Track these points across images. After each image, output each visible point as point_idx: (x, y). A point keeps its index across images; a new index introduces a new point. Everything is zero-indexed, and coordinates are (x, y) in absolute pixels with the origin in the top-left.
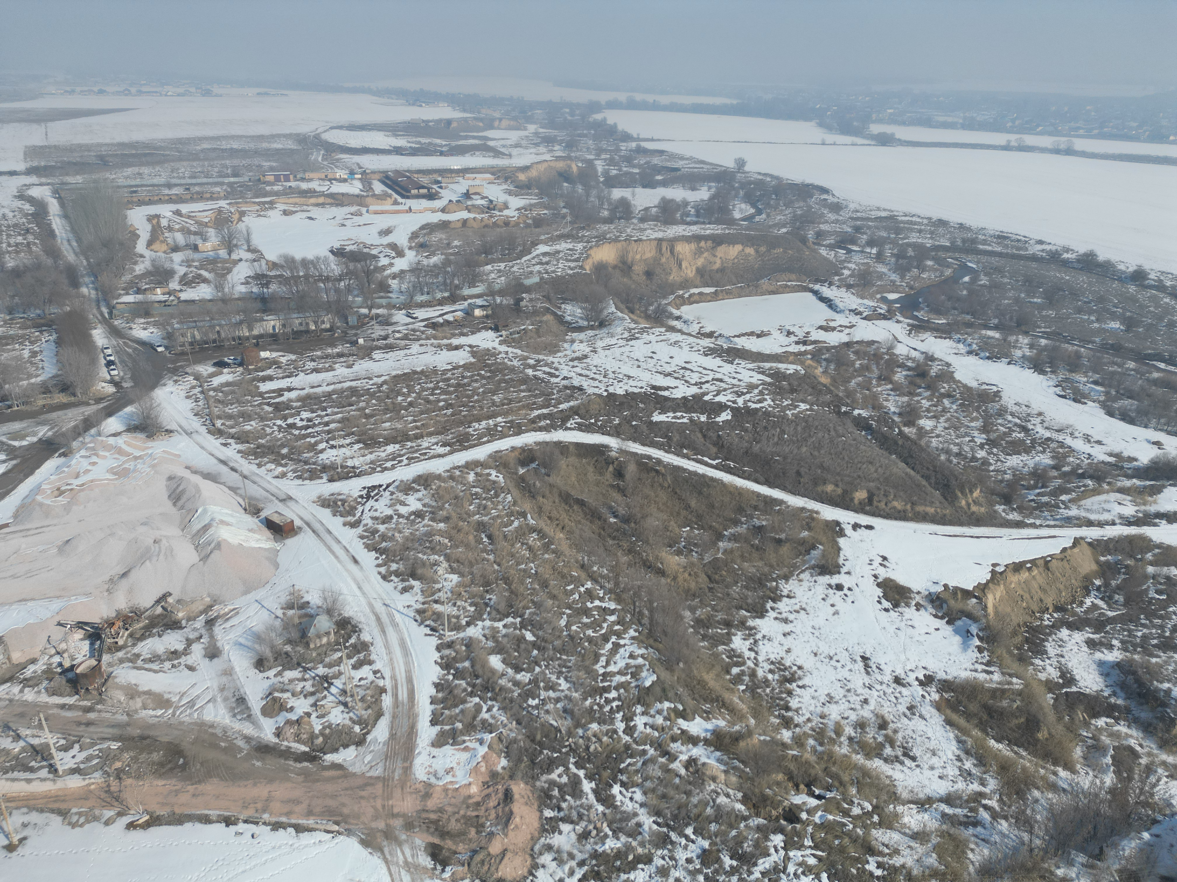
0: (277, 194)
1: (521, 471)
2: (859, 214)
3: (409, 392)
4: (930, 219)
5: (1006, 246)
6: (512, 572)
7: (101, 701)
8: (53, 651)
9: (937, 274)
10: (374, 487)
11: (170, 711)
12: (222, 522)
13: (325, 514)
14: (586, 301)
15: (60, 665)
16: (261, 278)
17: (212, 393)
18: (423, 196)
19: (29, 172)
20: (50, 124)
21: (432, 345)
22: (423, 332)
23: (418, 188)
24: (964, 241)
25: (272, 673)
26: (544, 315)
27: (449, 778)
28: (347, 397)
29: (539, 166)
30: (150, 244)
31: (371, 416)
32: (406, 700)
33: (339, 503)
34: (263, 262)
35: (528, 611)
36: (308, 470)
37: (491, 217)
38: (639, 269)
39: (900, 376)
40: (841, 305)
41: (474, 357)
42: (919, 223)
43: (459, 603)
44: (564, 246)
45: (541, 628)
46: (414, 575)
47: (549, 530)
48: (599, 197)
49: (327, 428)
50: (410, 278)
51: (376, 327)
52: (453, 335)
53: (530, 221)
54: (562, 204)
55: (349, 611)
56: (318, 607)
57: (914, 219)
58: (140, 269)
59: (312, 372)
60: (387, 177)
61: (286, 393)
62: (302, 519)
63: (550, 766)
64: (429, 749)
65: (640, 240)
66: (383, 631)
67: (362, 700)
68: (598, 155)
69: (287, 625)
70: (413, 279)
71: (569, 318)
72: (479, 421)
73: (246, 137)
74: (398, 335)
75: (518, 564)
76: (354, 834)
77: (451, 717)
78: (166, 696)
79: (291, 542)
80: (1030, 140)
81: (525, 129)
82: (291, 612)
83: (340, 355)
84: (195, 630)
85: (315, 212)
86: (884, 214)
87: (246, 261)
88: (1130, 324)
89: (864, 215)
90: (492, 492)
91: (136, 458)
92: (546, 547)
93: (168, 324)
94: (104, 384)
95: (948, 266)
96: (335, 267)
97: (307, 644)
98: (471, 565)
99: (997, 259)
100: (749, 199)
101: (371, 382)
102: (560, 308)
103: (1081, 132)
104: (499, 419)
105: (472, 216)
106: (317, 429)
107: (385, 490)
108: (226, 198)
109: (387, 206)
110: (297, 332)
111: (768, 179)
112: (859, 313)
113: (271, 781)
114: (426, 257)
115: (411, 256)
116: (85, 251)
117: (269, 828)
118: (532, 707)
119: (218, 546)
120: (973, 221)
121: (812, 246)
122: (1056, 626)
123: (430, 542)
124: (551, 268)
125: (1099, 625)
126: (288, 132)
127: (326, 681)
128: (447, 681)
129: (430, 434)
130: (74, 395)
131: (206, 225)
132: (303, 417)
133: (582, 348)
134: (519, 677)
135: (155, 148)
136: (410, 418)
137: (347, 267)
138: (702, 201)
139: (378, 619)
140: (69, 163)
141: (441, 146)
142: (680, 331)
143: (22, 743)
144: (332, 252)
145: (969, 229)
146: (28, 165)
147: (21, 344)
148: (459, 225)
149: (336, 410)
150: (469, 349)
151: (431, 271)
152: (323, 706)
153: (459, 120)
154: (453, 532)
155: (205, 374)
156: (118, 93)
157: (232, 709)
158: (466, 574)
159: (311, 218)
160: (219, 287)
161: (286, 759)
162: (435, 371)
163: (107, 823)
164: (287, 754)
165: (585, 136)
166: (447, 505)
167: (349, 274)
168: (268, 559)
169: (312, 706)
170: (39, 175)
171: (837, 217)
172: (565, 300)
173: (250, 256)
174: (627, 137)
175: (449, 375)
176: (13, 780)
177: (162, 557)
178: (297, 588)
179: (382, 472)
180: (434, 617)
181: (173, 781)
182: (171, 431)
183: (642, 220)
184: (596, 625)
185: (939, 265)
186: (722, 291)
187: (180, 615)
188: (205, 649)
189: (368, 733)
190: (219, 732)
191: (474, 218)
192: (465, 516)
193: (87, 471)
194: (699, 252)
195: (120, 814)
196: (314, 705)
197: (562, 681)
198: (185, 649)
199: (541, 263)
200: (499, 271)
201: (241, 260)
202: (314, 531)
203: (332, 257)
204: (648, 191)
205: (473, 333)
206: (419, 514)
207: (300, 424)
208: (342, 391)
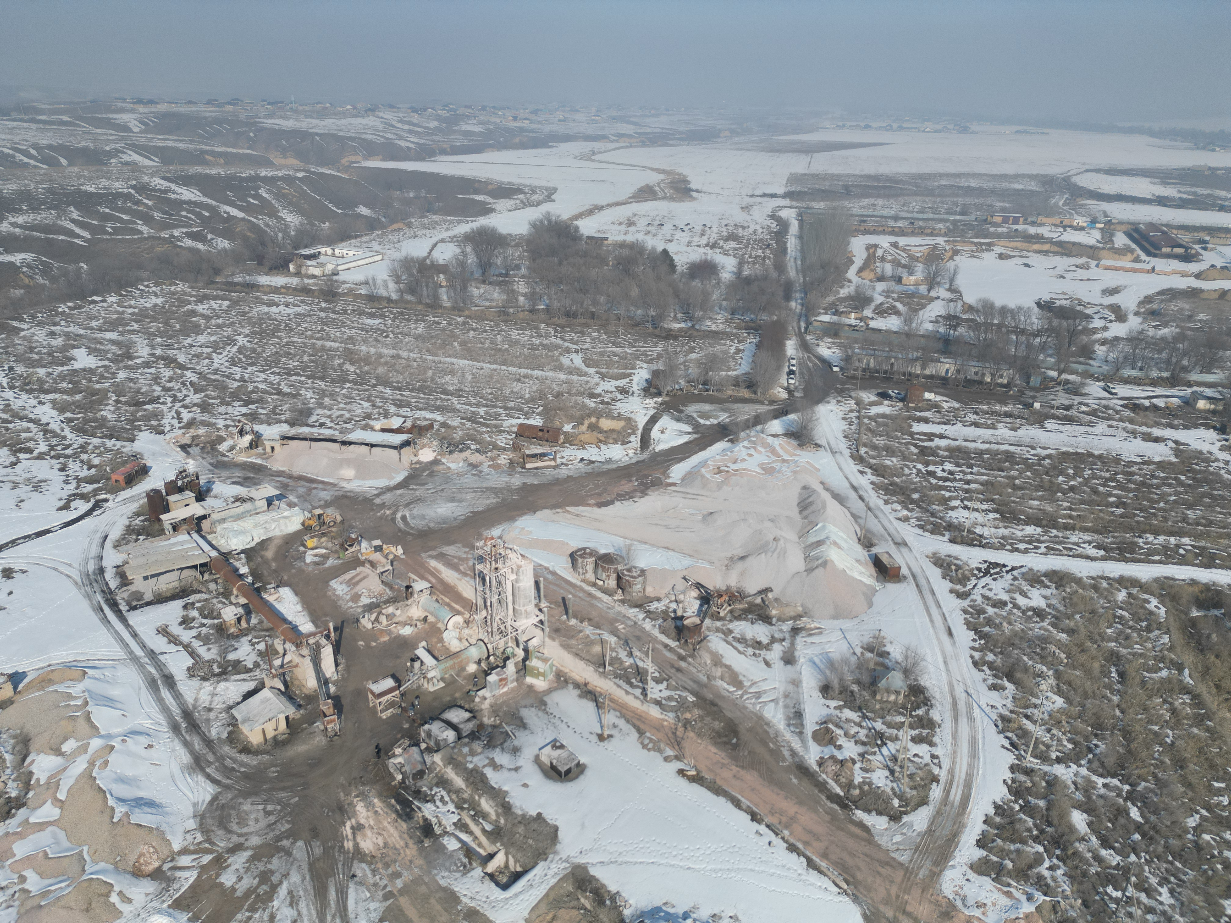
0: (999, 236)
1: (1195, 613)
3: (1075, 475)
6: (1137, 727)
7: (693, 656)
8: (673, 598)
10: (996, 565)
11: (740, 692)
12: (835, 543)
13: (934, 574)
15: (675, 611)
16: (952, 320)
17: (866, 421)
18: (1176, 257)
19: (785, 196)
20: (816, 155)
21: (1124, 429)
22: (1117, 412)
23: (1173, 247)
25: (833, 703)
27: (977, 913)
28: (1000, 461)
30: (861, 270)
31: (1020, 488)
32: (957, 803)
33: (953, 567)
34: (960, 304)
35: (1143, 784)
36: (932, 523)
41: (1176, 456)
43: (1054, 731)
45: (1156, 812)
46: (1010, 677)
47: (1211, 700)
49: (966, 487)
50: (1124, 347)
51: (1061, 394)
52: (1157, 424)
55: (926, 681)
56: (897, 662)
58: (844, 292)
59: (971, 425)
60: (1137, 230)
61: (936, 439)
62: (910, 569)
64: (965, 868)
66: (956, 719)
67: (911, 776)
69: (861, 665)
70: (1127, 349)
72: (1156, 533)
73: (990, 176)
74: (1084, 408)
75: (1150, 722)
76: (860, 904)
77: (1002, 850)
78: (741, 678)
79: (891, 587)
82: (869, 655)
83: (1007, 415)
84: (781, 631)
85: (1035, 259)
87: (943, 300)
90: (1144, 624)
91: (784, 461)
93: (851, 348)
94: (780, 390)
96: (1036, 321)
97: (874, 694)
98: (1086, 696)
101: (1033, 452)
104: (1186, 540)
106: (956, 484)
107: (1007, 572)
108: (945, 235)
109: (1125, 263)
110: (969, 380)
113: (801, 803)
114: (1155, 327)
115: (1134, 323)
116: (804, 270)
117: (785, 845)
118: (1111, 898)
119: (825, 564)
123: (1043, 649)
126: (1035, 172)
127: (880, 738)
128: (1012, 809)
129: (1085, 530)
130: (755, 393)
131: (917, 259)
132: (946, 468)
134: (1104, 852)
135: (897, 182)
136: (1066, 504)
137: (1050, 323)
139: (955, 704)
140: (819, 190)
141: (1224, 199)
143: (631, 661)
144: (1038, 304)
146: (787, 190)
147: (732, 341)
148: (1216, 295)
149: (983, 471)
150: (1173, 445)
151: (1155, 344)
152: (869, 760)
154: (1075, 650)
155: (866, 400)
156: (880, 128)
157: (788, 718)
158: (1075, 703)
159: (1027, 265)
160: (908, 321)
161: (820, 791)
162: (1117, 460)
163: (666, 759)
164: (822, 786)
166: (1077, 616)
167: (1050, 330)
168: (864, 594)
169: (859, 755)
170: (792, 199)
173: (948, 295)
175: (1135, 469)
176: (619, 686)
177: (775, 555)
178: (882, 634)
179: (1011, 551)
180: (1020, 732)
181: (723, 754)
182: (820, 446)
187: (774, 612)
188: (784, 652)
189: (906, 813)
190: (771, 732)
192: (1097, 637)
193: (744, 460)
195: (677, 758)
196: (862, 755)
197: (1164, 890)
198: (768, 644)
201: (938, 298)
202: (917, 586)
203: (1036, 309)
205: (1186, 427)
206: (1039, 613)
207: (940, 474)
208: (997, 453)
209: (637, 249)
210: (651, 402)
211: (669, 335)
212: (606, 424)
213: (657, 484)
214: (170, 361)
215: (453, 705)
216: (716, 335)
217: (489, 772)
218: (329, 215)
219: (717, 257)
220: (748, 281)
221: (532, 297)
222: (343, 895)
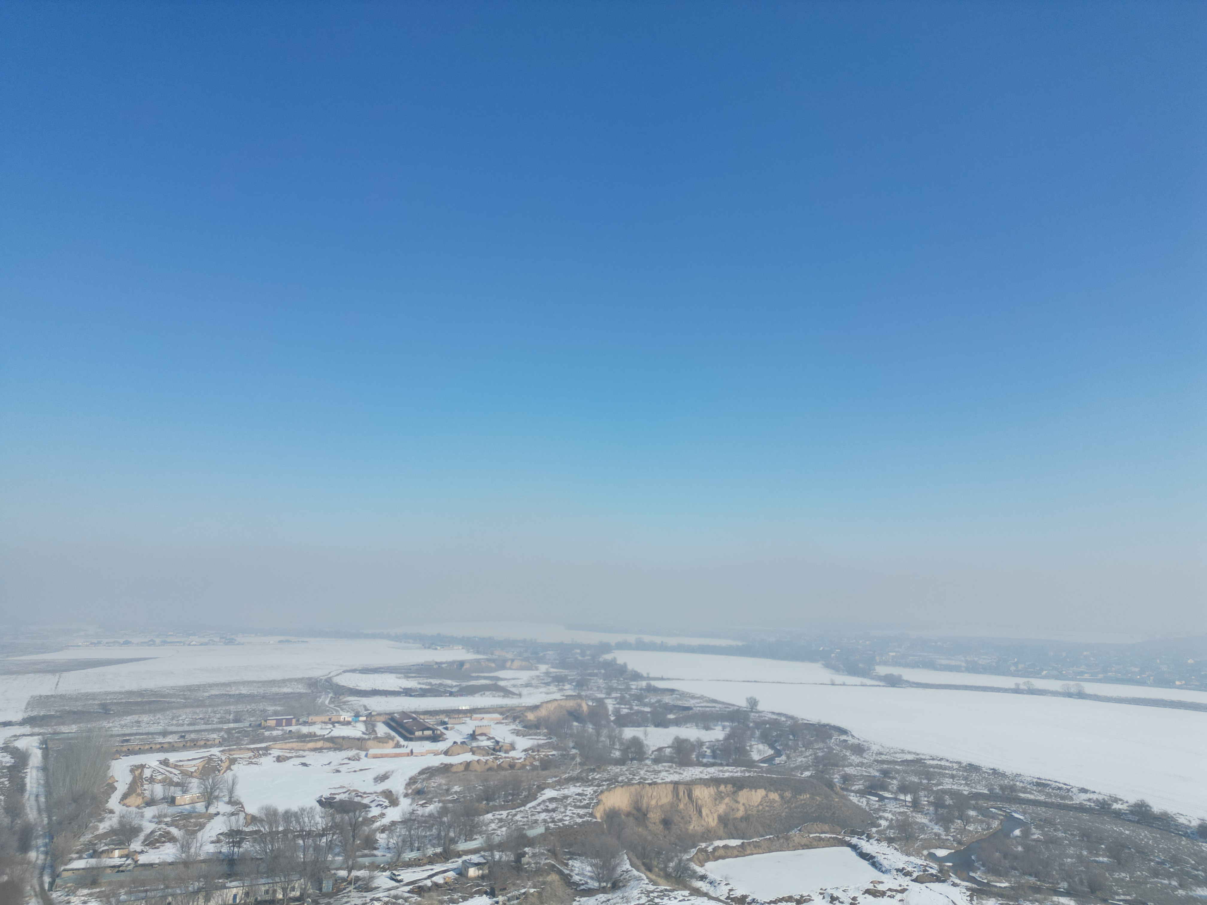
0: (274, 739)
2: (883, 757)
4: (959, 763)
5: (1049, 795)
9: (984, 826)
14: (597, 855)
16: (235, 836)
18: (427, 738)
19: (23, 723)
20: (65, 674)
23: (423, 730)
24: (1002, 788)
26: (548, 874)
29: (549, 705)
30: (125, 797)
34: (242, 816)
37: (496, 759)
38: (655, 816)
40: (885, 863)
42: (949, 768)
44: (572, 790)
48: (610, 737)
50: (401, 830)
51: (354, 894)
53: (537, 763)
54: (571, 745)
57: (943, 763)
58: (104, 827)
60: (393, 719)
65: (655, 783)
68: (608, 694)
70: (403, 832)
71: (576, 878)
73: (259, 682)
80: (1038, 683)
81: (537, 669)
85: (311, 758)
86: (910, 757)
87: (224, 815)
89: (888, 757)
93: (114, 895)
95: (994, 817)
96: (320, 820)
99: (1044, 809)
100: (765, 739)
102: (567, 865)
103: (1087, 676)
105: (476, 758)
108: (220, 745)
109: (389, 749)
111: (783, 719)
112: (908, 874)
114: (422, 805)
115: (405, 804)
116: (50, 807)
121: (841, 792)
124: (557, 816)
126: (300, 676)
131: (191, 775)
135: (163, 696)
137: (333, 819)
138: (718, 741)
140: (69, 712)
141: (452, 687)
142: (706, 895)
144: (320, 802)
145: (1003, 775)
146: (26, 715)
148: (462, 768)
151: (425, 822)
153: (471, 662)
156: (142, 644)
159: (304, 764)
160: (185, 847)
165: (596, 675)
167: (335, 827)
170: (33, 726)
171: (860, 760)
172: (573, 855)
173: (229, 809)
174: (637, 676)
183: (656, 761)
185: (983, 815)
186: (749, 844)
191: (478, 761)
194: (719, 797)
199: (547, 810)
200: (501, 820)
201: (218, 814)
203: (318, 808)
204: (661, 730)
205: (464, 899)
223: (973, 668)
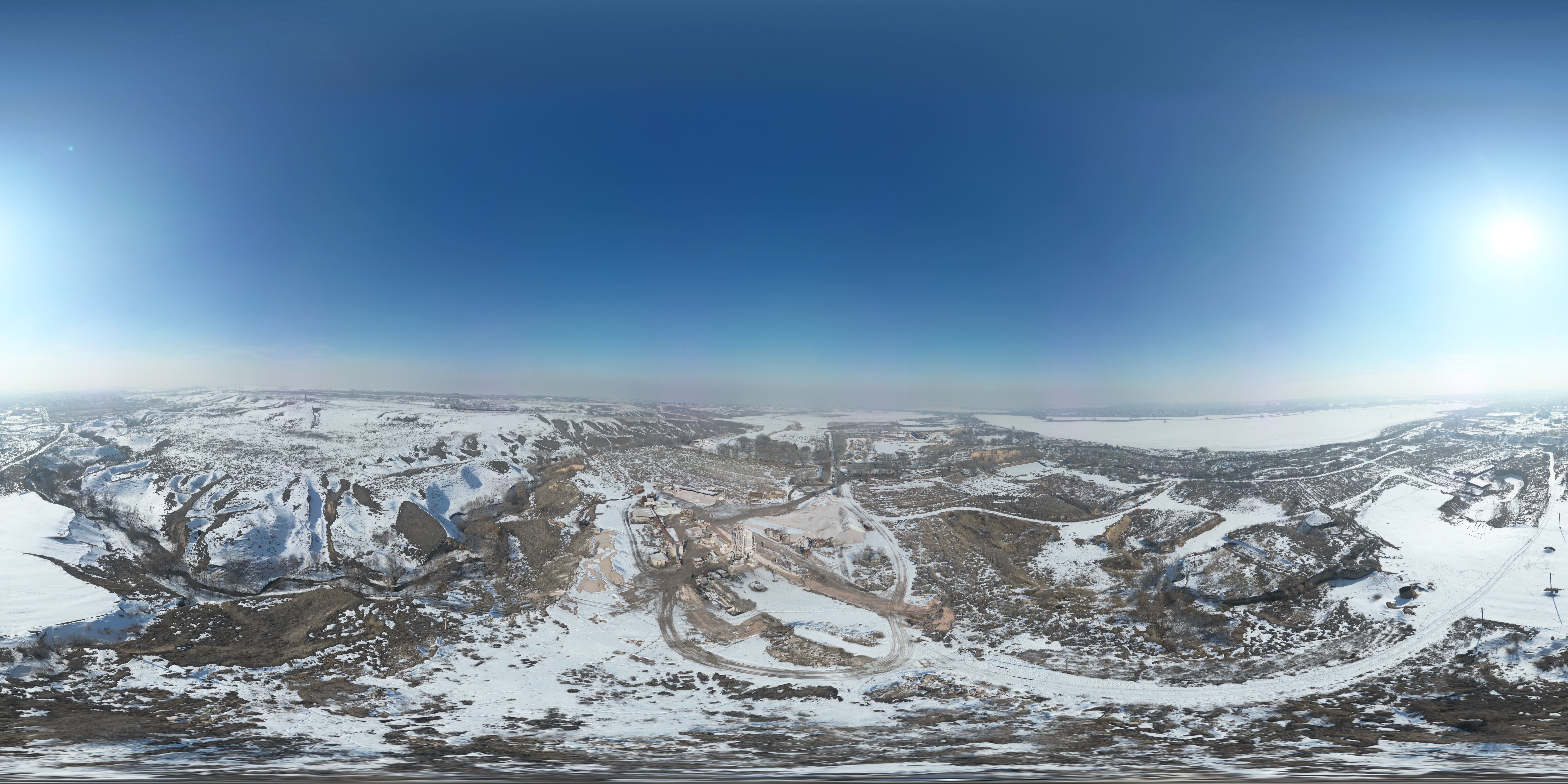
0: (884, 436)
1: (949, 519)
2: (1048, 439)
3: (914, 494)
6: (945, 548)
7: (807, 558)
8: (800, 542)
9: (1071, 453)
10: (900, 520)
11: (825, 567)
12: (852, 523)
13: (883, 526)
14: (971, 468)
15: (800, 546)
16: (875, 459)
17: (856, 488)
18: (923, 438)
19: (827, 428)
20: (835, 417)
21: (922, 480)
22: (920, 476)
23: (922, 436)
25: (857, 566)
26: (958, 472)
27: (918, 604)
29: (956, 430)
30: (849, 448)
31: (902, 500)
32: (903, 581)
33: (888, 524)
34: (877, 454)
35: (950, 560)
36: (880, 513)
37: (942, 444)
38: (986, 458)
39: (1067, 482)
40: (1047, 465)
41: (935, 484)
43: (925, 556)
44: (963, 452)
45: (955, 565)
46: (910, 547)
47: (959, 536)
48: (974, 438)
49: (888, 502)
50: (917, 461)
51: (906, 474)
52: (929, 478)
53: (953, 445)
54: (963, 441)
55: (886, 554)
56: (876, 551)
58: (845, 454)
59: (885, 485)
60: (914, 433)
61: (877, 490)
62: (876, 526)
63: (959, 603)
64: (910, 595)
65: (986, 450)
66: (897, 561)
67: (887, 579)
68: (973, 427)
69: (865, 554)
71: (965, 473)
72: (936, 503)
73: (879, 422)
74: (912, 477)
75: (948, 546)
77: (920, 588)
78: (825, 563)
79: (870, 532)
81: (953, 420)
82: (867, 551)
83: (894, 481)
84: (837, 549)
85: (893, 442)
86: (1054, 439)
87: (872, 453)
88: (1120, 459)
90: (939, 525)
91: (833, 501)
92: (958, 542)
93: (849, 468)
94: (830, 481)
95: (1074, 451)
96: (896, 457)
97: (871, 561)
98: (931, 545)
100: (1017, 437)
101: (903, 490)
102: (962, 470)
104: (942, 503)
106: (885, 502)
107: (904, 521)
108: (870, 437)
109: (913, 441)
110: (883, 474)
111: (1022, 432)
112: (1053, 466)
113: (850, 592)
114: (923, 455)
115: (918, 455)
116: (834, 448)
118: (952, 587)
119: (849, 529)
120: (1078, 439)
121: (1037, 449)
122: (1126, 537)
123: (917, 538)
124: (960, 459)
125: (1136, 533)
126: (889, 421)
127: (875, 572)
128: (919, 578)
129: (920, 506)
130: (823, 483)
131: (864, 444)
132: (881, 498)
133: (969, 482)
134: (947, 579)
135: (857, 424)
136: (914, 501)
137: (900, 457)
138: (1004, 439)
139: (896, 558)
140: (836, 427)
141: (929, 425)
142: (1000, 476)
143: (785, 560)
144: (896, 452)
147: (815, 468)
148: (933, 446)
149: (891, 497)
150: (934, 482)
151: (924, 459)
152: (872, 578)
153: (934, 418)
154: (925, 536)
155: (855, 482)
157: (843, 572)
158: (929, 548)
159: (891, 443)
160: (864, 460)
162: (923, 488)
163: (799, 586)
164: (857, 587)
165: (970, 421)
166: (923, 528)
167: (900, 459)
168: (863, 535)
169: (868, 577)
170: (829, 429)
171: (1042, 441)
172: (964, 468)
173: (874, 452)
174: (981, 421)
175: (927, 489)
176: (781, 567)
177: (833, 528)
178: (870, 545)
179: (903, 516)
180: (916, 559)
181: (820, 584)
182: (843, 496)
183: (987, 445)
184: (976, 564)
185: (1071, 451)
186: (1012, 464)
187: (834, 544)
188: (839, 554)
189: (888, 588)
190: (837, 576)
191: (937, 445)
192: (929, 531)
193: (820, 502)
194: (1004, 453)
195: (803, 586)
196: (870, 577)
197: (964, 580)
198: (833, 553)
199: (957, 457)
200: (944, 460)
202: (879, 530)
203: (896, 454)
204: (988, 436)
205: (935, 477)
206: (914, 530)
207: (880, 500)
208: (894, 492)
209: (787, 443)
210: (791, 486)
211: (796, 467)
212: (777, 492)
213: (793, 510)
214: (656, 465)
215: (721, 568)
216: (810, 467)
217: (731, 588)
218: (703, 432)
219: (809, 445)
220: (819, 452)
221: (756, 456)
222: (672, 607)
223: (1071, 416)
